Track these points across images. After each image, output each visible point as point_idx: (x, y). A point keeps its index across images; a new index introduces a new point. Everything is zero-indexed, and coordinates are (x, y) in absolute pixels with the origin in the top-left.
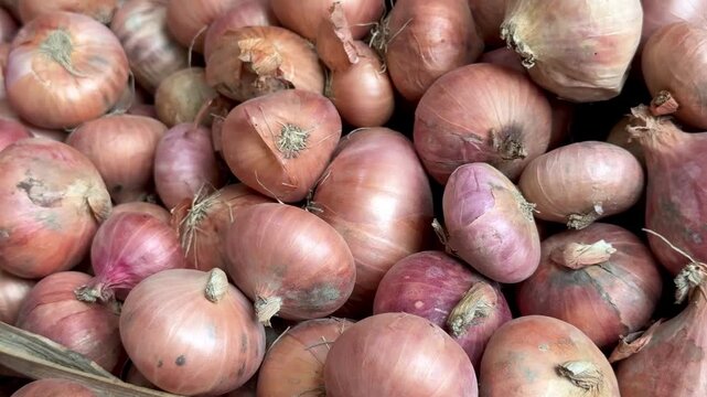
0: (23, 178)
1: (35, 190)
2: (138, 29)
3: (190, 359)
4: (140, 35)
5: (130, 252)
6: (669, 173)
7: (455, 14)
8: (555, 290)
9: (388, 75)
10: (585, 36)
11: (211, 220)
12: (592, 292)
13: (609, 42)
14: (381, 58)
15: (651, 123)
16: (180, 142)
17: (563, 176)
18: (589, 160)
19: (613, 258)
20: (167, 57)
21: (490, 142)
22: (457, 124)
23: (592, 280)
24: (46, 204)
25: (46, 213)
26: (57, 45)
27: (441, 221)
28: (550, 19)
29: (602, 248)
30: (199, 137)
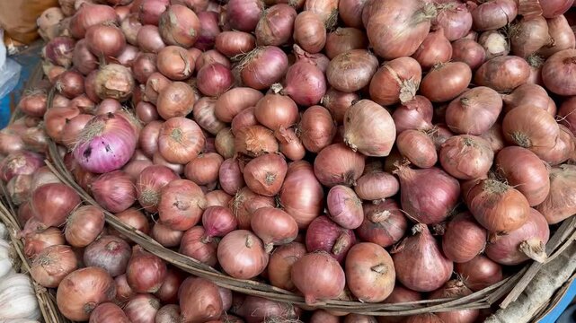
0: (175, 201)
1: (180, 205)
2: (205, 115)
3: (244, 271)
4: (205, 117)
5: (217, 224)
6: (408, 188)
7: (326, 125)
8: (370, 229)
9: (303, 144)
10: (375, 143)
11: (244, 205)
12: (383, 231)
13: (384, 145)
14: (300, 140)
15: (401, 168)
16: (228, 171)
17: (370, 191)
18: (379, 185)
19: (390, 217)
20: (217, 124)
21: (343, 178)
22: (330, 171)
23: (382, 227)
24: (184, 209)
25: (184, 213)
26: (176, 135)
27: (327, 209)
28: (362, 137)
29: (386, 213)
30: (235, 167)
